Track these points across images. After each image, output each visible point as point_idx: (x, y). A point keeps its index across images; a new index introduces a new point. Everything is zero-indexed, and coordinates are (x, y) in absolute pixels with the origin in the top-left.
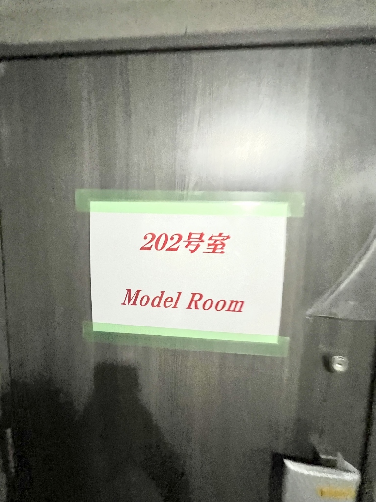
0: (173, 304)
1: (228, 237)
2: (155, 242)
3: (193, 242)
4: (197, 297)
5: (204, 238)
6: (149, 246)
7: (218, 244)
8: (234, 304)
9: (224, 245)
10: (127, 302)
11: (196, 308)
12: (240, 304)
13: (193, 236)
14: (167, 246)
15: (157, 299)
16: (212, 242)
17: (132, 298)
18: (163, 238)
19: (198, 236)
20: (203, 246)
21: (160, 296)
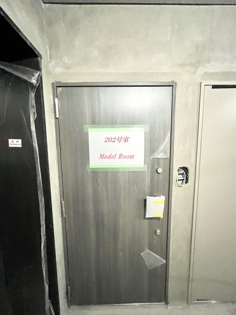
0: (114, 157)
1: (129, 138)
2: (109, 140)
3: (119, 140)
4: (121, 155)
5: (122, 138)
6: (107, 141)
7: (126, 140)
8: (131, 156)
9: (128, 140)
10: (100, 158)
11: (121, 158)
12: (133, 156)
13: (119, 138)
14: (112, 141)
15: (110, 157)
16: (124, 139)
17: (102, 156)
18: (111, 138)
19: (121, 138)
20: (122, 140)
21: (110, 155)
